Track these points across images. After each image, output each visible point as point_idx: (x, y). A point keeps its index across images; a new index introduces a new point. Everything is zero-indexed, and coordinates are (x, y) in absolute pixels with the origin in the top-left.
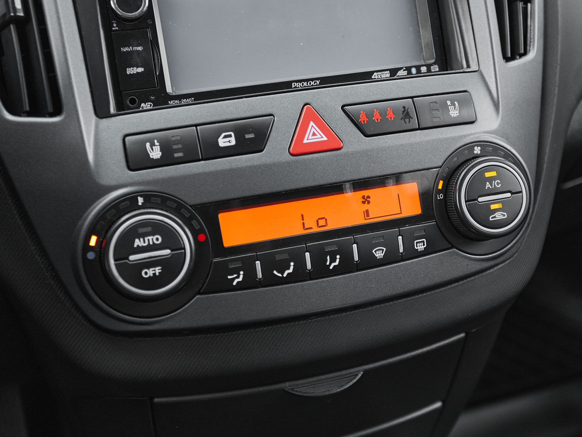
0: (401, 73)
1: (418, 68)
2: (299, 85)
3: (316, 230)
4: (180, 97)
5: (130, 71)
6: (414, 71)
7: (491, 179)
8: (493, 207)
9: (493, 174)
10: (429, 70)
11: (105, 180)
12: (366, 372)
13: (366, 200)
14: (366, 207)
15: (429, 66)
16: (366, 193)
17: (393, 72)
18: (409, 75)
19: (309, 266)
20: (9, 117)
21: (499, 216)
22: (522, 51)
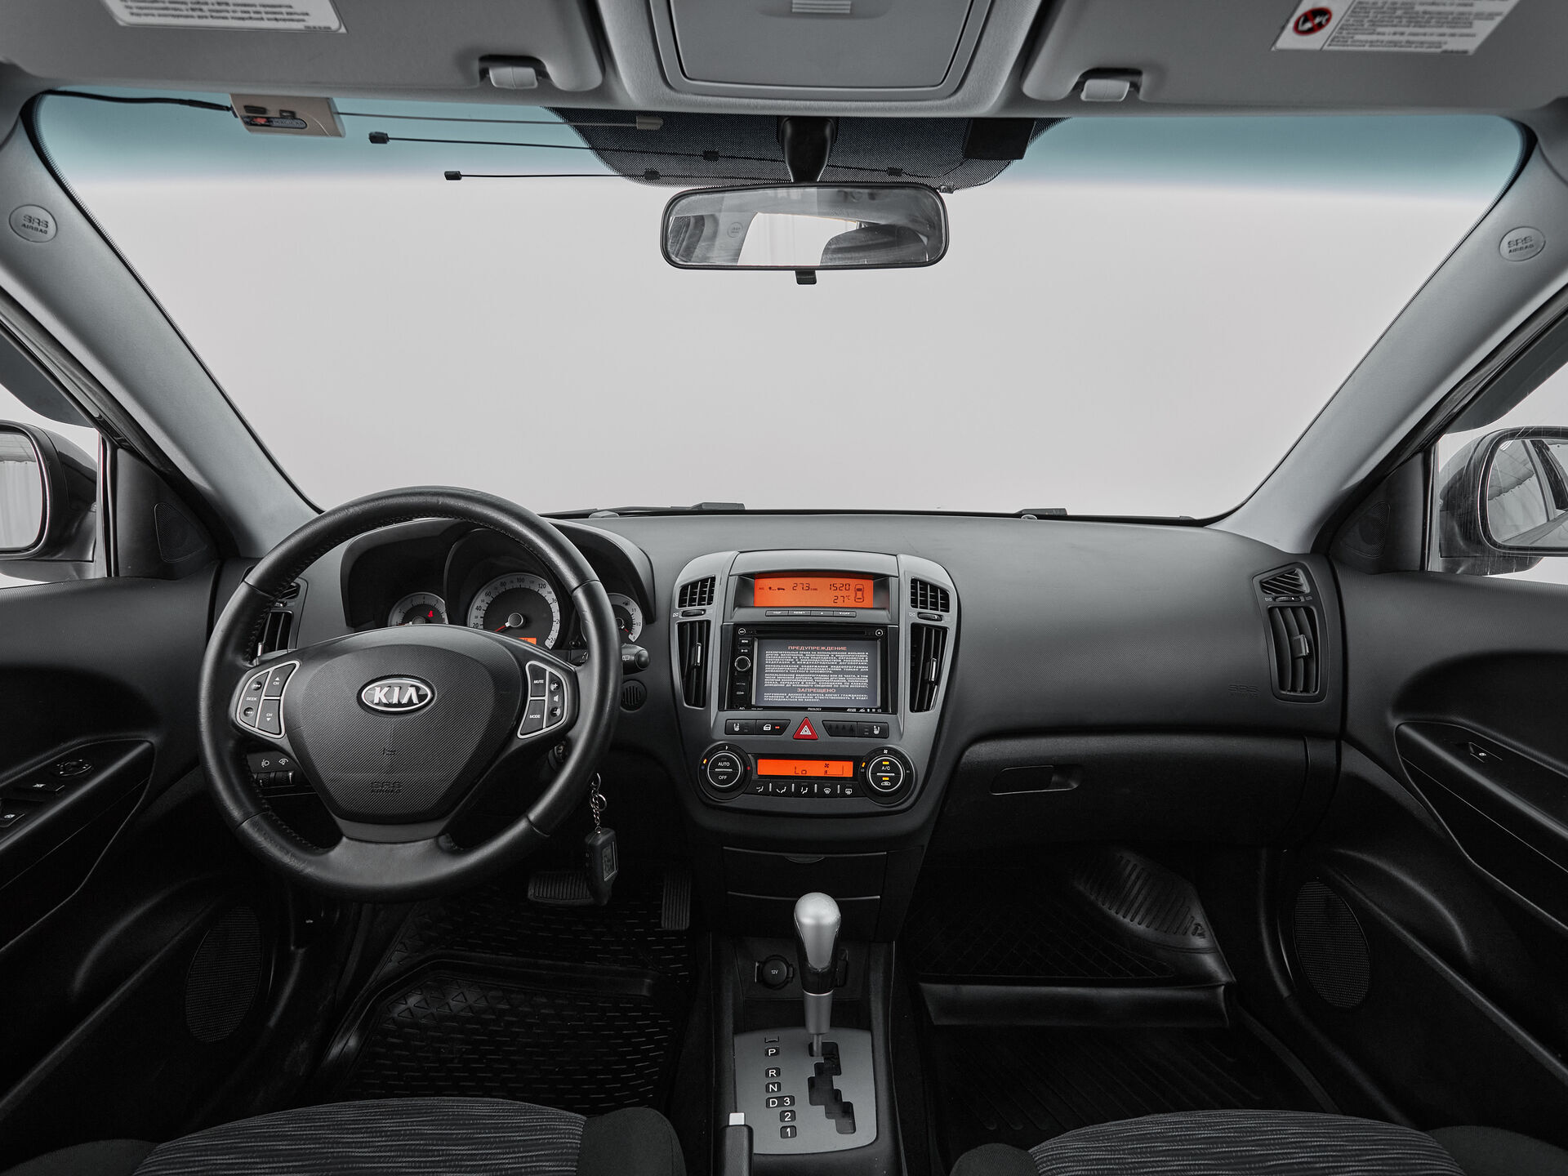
0: (861, 710)
1: (871, 709)
2: (811, 709)
3: (801, 775)
4: (757, 707)
5: (738, 693)
6: (868, 710)
7: (885, 766)
8: (884, 779)
9: (888, 763)
10: (876, 711)
11: (715, 737)
12: (826, 858)
13: (827, 766)
14: (826, 769)
15: (876, 709)
16: (827, 762)
17: (858, 709)
18: (866, 712)
19: (793, 790)
20: (685, 705)
21: (886, 784)
22: (925, 708)
